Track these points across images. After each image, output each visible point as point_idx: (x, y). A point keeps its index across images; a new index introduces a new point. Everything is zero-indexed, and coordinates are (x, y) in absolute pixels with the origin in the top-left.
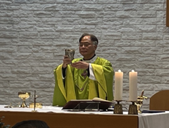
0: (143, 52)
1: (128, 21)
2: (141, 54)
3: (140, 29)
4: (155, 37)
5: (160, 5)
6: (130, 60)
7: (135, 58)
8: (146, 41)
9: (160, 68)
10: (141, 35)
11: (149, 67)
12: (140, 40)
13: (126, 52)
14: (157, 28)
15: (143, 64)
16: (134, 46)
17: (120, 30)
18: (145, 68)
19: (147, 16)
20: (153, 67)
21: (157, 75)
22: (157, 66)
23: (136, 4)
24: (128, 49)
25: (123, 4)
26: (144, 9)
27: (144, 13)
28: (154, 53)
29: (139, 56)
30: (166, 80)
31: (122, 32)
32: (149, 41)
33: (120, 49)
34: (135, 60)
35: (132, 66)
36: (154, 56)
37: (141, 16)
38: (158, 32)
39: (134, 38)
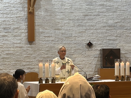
0: (15, 54)
1: (7, 38)
2: (14, 55)
3: (13, 42)
4: (21, 46)
5: (23, 30)
6: (8, 58)
7: (11, 57)
8: (16, 48)
9: (24, 62)
10: (14, 45)
11: (18, 61)
12: (13, 48)
13: (6, 54)
14: (22, 42)
15: (15, 60)
16: (10, 51)
17: (2, 42)
18: (16, 62)
19: (16, 36)
20: (20, 61)
21: (22, 65)
22: (22, 61)
23: (11, 29)
24: (7, 52)
25: (4, 29)
26: (15, 32)
27: (15, 34)
28: (20, 54)
29: (13, 56)
30: (27, 67)
31: (3, 44)
32: (18, 48)
33: (3, 52)
34: (11, 58)
35: (10, 61)
36: (20, 55)
37: (13, 36)
38: (22, 44)
39: (10, 47)
